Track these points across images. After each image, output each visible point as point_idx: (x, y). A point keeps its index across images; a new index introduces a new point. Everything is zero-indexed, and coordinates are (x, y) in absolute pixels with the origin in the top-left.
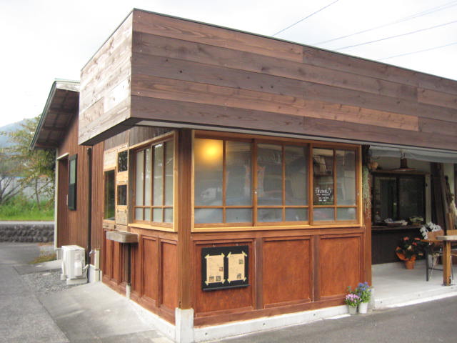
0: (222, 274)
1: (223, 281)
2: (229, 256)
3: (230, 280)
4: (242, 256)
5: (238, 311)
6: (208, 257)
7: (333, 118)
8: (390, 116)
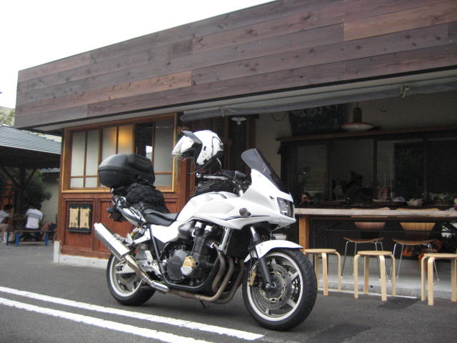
0: (77, 222)
1: (77, 227)
2: (81, 209)
3: (81, 227)
4: (87, 211)
5: (83, 249)
6: (71, 209)
7: (107, 99)
8: (158, 80)
